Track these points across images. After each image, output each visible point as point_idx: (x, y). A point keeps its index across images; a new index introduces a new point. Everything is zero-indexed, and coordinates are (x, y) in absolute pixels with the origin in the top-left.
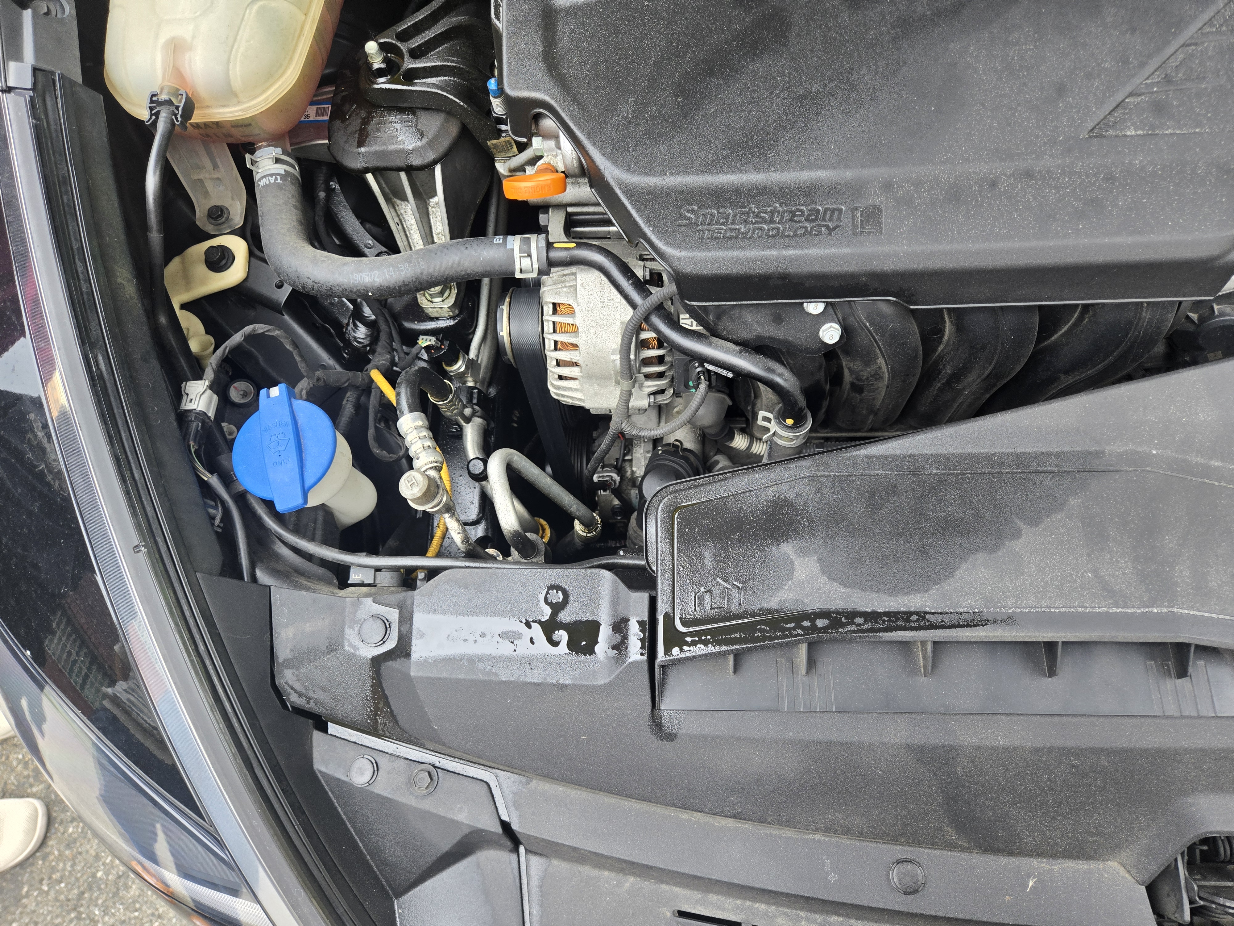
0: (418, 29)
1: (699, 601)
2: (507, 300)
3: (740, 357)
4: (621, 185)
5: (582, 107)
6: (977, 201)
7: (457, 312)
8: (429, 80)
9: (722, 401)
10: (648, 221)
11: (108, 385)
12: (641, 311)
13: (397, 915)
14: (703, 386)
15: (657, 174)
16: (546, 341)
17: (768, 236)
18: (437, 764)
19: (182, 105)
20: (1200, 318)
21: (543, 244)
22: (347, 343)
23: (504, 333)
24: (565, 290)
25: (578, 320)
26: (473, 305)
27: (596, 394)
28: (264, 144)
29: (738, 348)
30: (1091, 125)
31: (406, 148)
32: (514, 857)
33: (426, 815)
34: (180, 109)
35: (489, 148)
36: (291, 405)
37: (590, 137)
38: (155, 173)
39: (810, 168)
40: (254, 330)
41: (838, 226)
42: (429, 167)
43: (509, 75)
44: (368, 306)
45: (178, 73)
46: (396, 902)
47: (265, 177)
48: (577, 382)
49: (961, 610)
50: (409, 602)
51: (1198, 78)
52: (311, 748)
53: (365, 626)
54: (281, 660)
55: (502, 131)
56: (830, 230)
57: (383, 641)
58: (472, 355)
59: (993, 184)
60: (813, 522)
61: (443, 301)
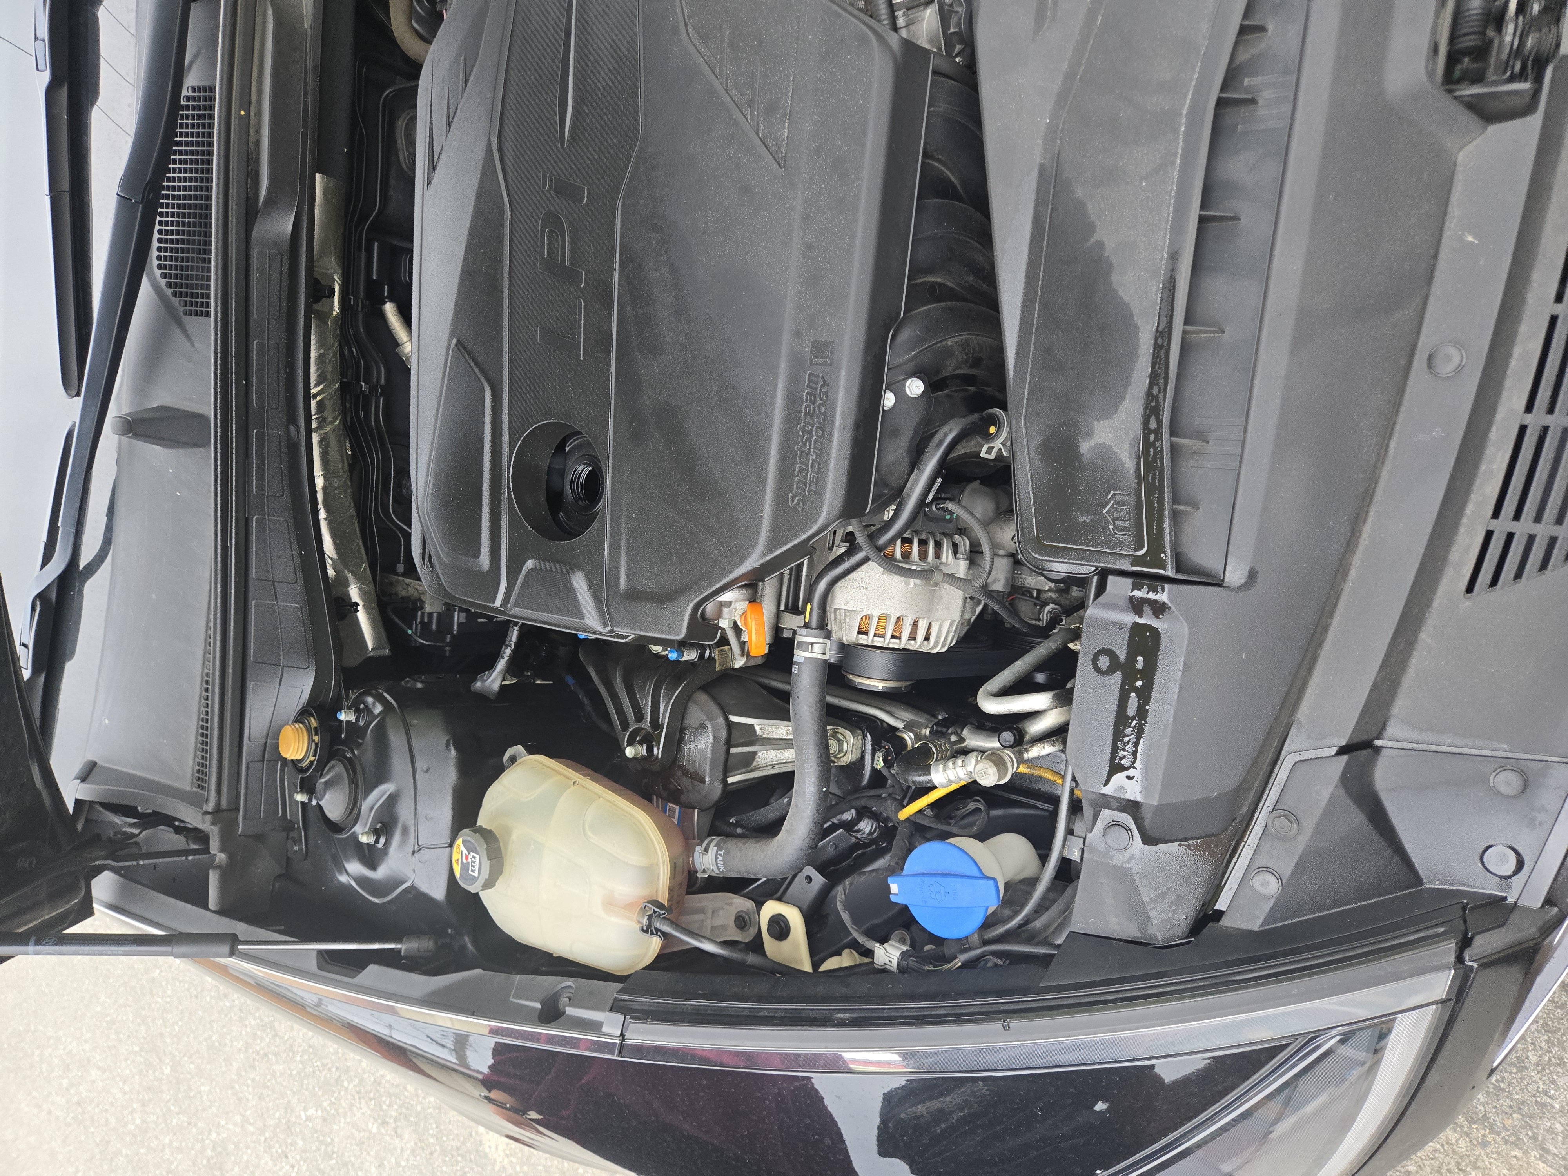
0: (620, 712)
1: (1121, 530)
2: (851, 677)
3: (924, 470)
4: (765, 554)
5: (702, 578)
6: (821, 262)
7: (859, 732)
8: (661, 710)
9: (974, 491)
10: (796, 536)
11: (863, 1015)
12: (872, 554)
13: (1442, 887)
14: (950, 506)
15: (760, 524)
16: (891, 646)
17: (822, 436)
18: (1270, 809)
19: (653, 907)
20: (960, 43)
21: (804, 631)
22: (873, 842)
23: (880, 686)
24: (848, 621)
25: (876, 613)
26: (855, 716)
27: (948, 608)
28: (691, 859)
29: (916, 471)
30: (775, 165)
31: (711, 741)
32: (1385, 752)
33: (1319, 829)
34: (656, 910)
35: (722, 670)
36: (907, 876)
37: (725, 575)
38: (701, 942)
39: (774, 396)
40: (841, 902)
41: (823, 377)
42: (730, 725)
43: (669, 634)
44: (842, 813)
45: (628, 906)
46: (1428, 886)
47: (717, 864)
48: (933, 624)
49: (1159, 299)
50: (1090, 796)
51: (752, 78)
52: (1236, 929)
53: (1111, 844)
54: (1140, 935)
55: (710, 656)
56: (825, 384)
57: (1128, 829)
58: (900, 725)
59: (809, 247)
60: (1065, 422)
61: (847, 742)
